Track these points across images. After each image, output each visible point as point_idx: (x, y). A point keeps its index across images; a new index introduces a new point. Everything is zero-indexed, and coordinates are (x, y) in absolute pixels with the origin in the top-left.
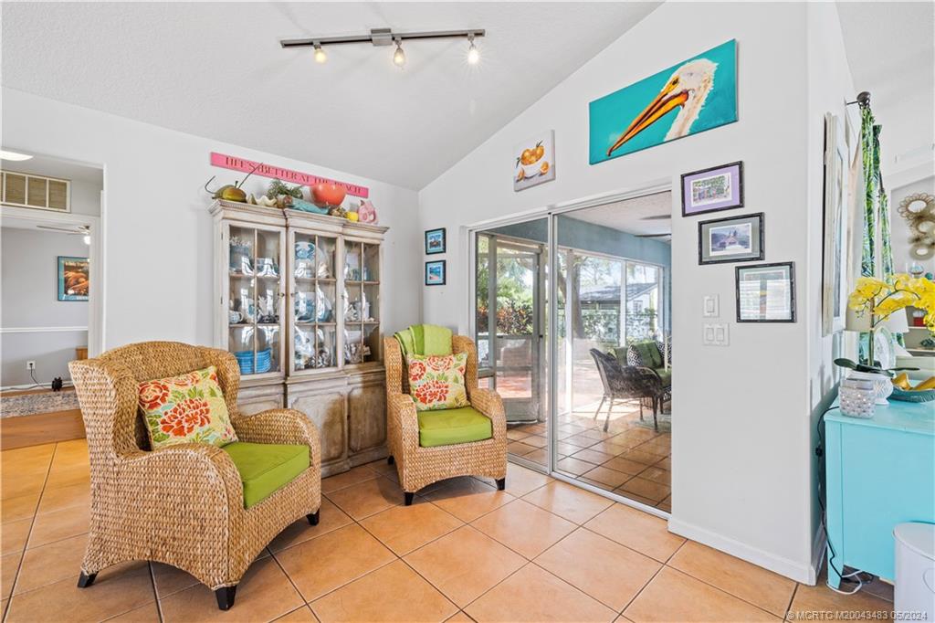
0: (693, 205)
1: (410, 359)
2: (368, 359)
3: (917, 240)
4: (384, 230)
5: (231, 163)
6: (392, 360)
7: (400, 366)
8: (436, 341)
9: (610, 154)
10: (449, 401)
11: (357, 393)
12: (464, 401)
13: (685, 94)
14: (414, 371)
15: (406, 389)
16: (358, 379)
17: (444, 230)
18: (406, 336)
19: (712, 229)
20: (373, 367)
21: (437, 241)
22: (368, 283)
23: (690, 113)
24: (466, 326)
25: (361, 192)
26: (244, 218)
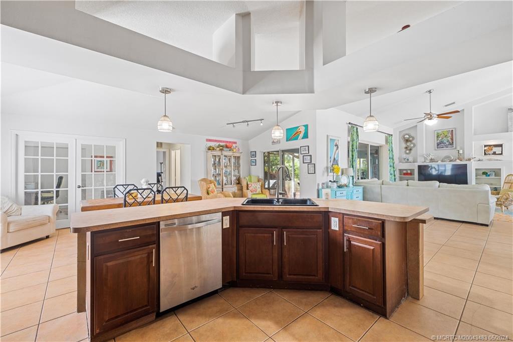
0: (302, 152)
1: (248, 183)
2: (238, 184)
3: (406, 148)
4: (242, 153)
5: (210, 140)
6: (244, 184)
7: (246, 184)
8: (254, 179)
9: (290, 140)
10: (257, 192)
11: (236, 191)
12: (261, 192)
13: (300, 132)
14: (250, 186)
15: (248, 189)
16: (236, 188)
17: (256, 152)
18: (247, 178)
19: (305, 157)
20: (239, 185)
21: (254, 154)
22: (237, 166)
23: (301, 135)
24: (262, 176)
25: (235, 143)
26: (215, 153)
